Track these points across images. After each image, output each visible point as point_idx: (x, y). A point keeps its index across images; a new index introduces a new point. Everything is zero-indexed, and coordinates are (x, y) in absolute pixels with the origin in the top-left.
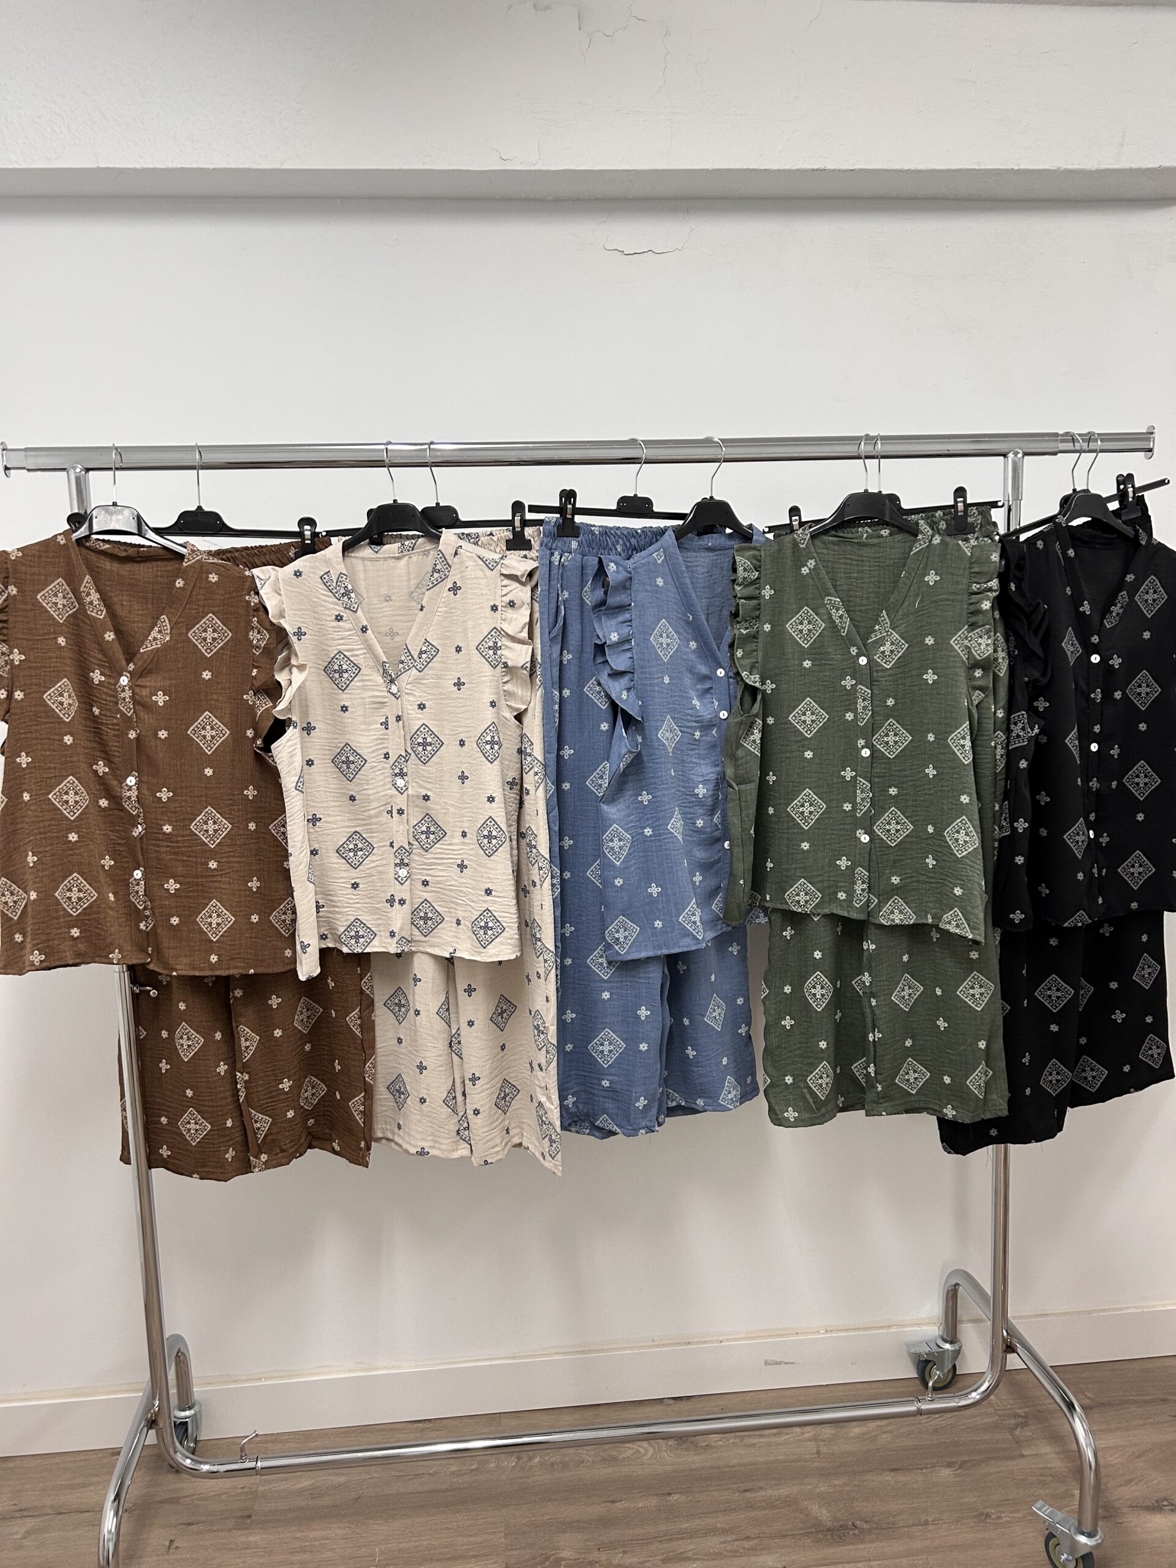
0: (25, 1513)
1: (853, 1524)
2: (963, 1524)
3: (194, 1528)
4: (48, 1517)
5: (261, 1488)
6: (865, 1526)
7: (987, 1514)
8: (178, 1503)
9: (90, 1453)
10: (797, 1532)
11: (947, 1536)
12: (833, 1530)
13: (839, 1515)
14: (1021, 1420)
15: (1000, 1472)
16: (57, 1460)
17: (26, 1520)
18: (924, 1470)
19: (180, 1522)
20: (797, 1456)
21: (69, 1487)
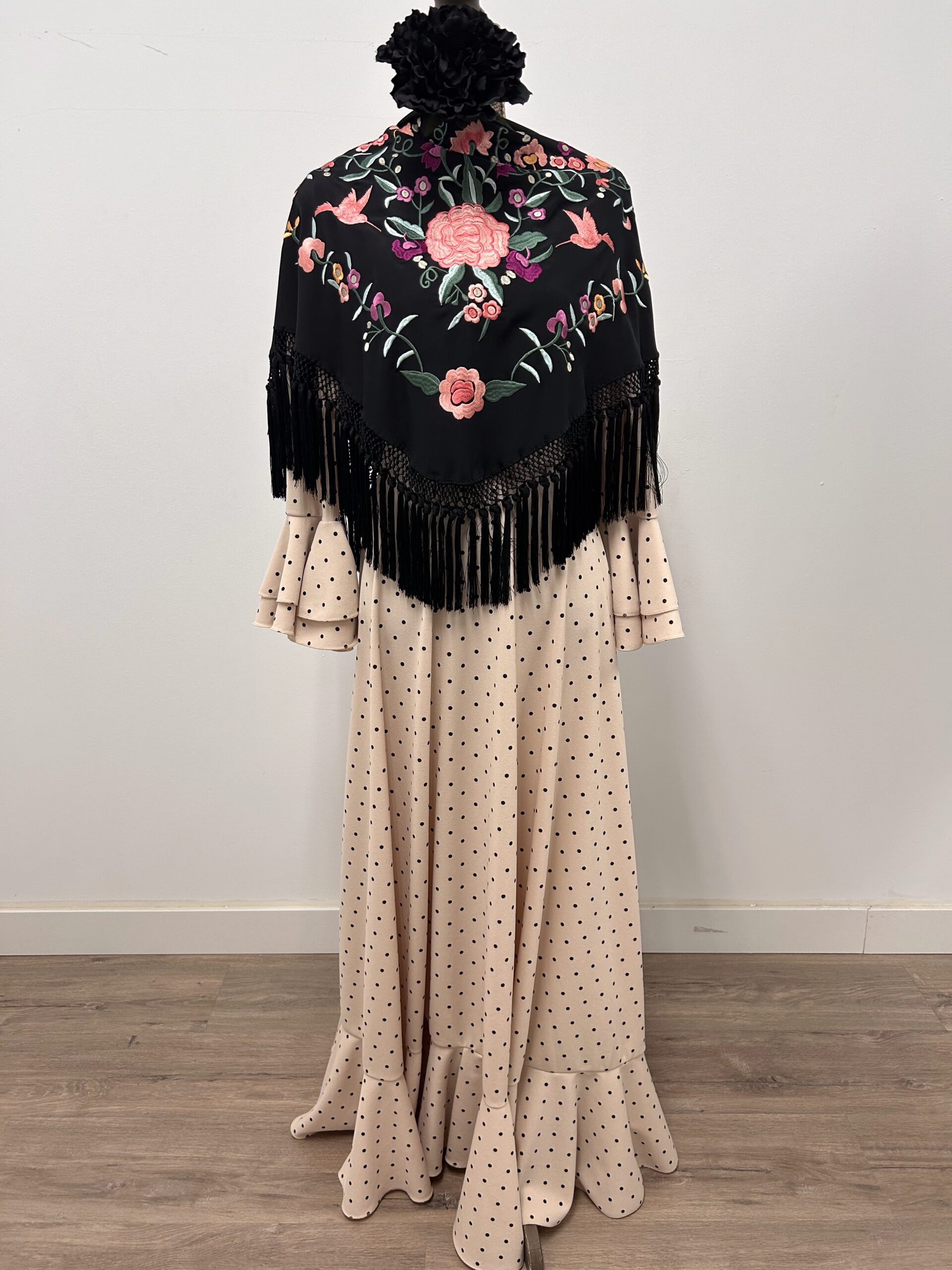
0: (9, 1004)
1: (773, 1078)
2: (883, 1088)
3: (155, 1027)
4: (28, 1008)
5: (219, 999)
6: (784, 1081)
7: (909, 1081)
8: (144, 1005)
9: (75, 957)
10: (716, 1080)
11: (867, 1097)
12: (752, 1081)
13: (759, 1069)
14: (944, 999)
15: (921, 1044)
16: (45, 961)
17: (9, 1010)
18: (845, 1036)
19: (145, 1021)
20: (720, 1013)
21: (52, 984)
